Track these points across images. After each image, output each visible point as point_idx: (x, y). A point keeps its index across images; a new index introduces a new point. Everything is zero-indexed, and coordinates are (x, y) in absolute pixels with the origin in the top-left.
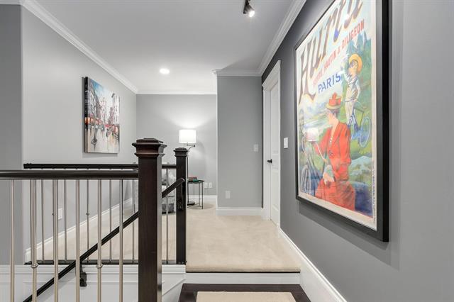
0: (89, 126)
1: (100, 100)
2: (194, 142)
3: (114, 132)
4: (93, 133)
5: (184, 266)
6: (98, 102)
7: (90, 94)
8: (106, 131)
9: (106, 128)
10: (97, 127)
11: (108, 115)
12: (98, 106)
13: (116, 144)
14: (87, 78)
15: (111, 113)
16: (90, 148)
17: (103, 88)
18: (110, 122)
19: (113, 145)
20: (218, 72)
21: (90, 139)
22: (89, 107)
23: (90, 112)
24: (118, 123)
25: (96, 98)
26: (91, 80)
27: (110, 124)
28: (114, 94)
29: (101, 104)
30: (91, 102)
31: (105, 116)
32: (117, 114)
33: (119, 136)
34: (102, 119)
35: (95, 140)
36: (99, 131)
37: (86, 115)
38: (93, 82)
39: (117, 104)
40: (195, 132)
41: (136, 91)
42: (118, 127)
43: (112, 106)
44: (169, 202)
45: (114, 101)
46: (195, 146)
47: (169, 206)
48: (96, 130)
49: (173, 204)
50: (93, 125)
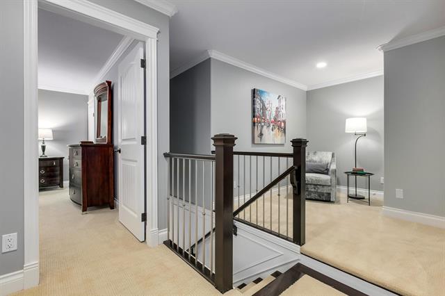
0: (256, 124)
1: (266, 104)
2: (365, 131)
3: (279, 127)
4: (259, 128)
5: (299, 246)
6: (264, 105)
7: (257, 100)
8: (272, 126)
9: (272, 124)
10: (263, 124)
11: (274, 114)
12: (264, 108)
13: (281, 136)
14: (254, 89)
15: (276, 112)
16: (257, 140)
17: (268, 93)
18: (275, 119)
19: (279, 137)
20: (383, 47)
21: (257, 133)
22: (256, 110)
23: (257, 114)
24: (284, 119)
25: (262, 102)
26: (258, 90)
27: (276, 121)
28: (279, 96)
29: (267, 106)
30: (258, 106)
31: (270, 115)
32: (283, 111)
33: (285, 129)
34: (268, 118)
35: (261, 135)
36: (265, 127)
37: (254, 117)
38: (260, 91)
39: (283, 103)
40: (365, 119)
41: (306, 88)
42: (284, 122)
43: (277, 106)
44: (325, 190)
45: (280, 102)
46: (365, 135)
47: (326, 195)
48: (262, 126)
49: (329, 194)
50: (260, 123)
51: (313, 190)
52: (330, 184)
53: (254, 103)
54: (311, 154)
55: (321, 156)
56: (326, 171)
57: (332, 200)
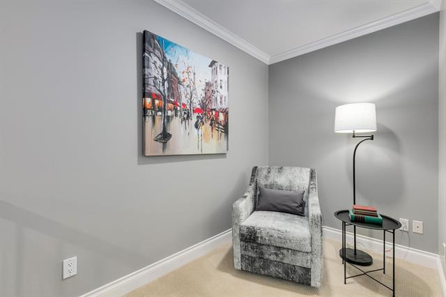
0: (149, 112)
1: (178, 70)
2: (371, 130)
3: (214, 122)
4: (159, 123)
6: (172, 73)
7: (153, 59)
10: (170, 113)
11: (200, 94)
12: (172, 79)
13: (219, 139)
14: (145, 33)
15: (206, 91)
16: (153, 147)
17: (185, 50)
18: (204, 105)
21: (152, 132)
22: (151, 81)
23: (151, 88)
24: (224, 106)
25: (169, 66)
26: (154, 36)
27: (204, 109)
28: (214, 62)
29: (182, 76)
30: (154, 71)
32: (223, 92)
33: (226, 126)
34: (184, 100)
35: (165, 137)
36: (176, 120)
37: (144, 94)
38: (160, 40)
39: (222, 76)
41: (268, 60)
42: (226, 113)
43: (209, 79)
44: (300, 261)
45: (215, 72)
46: (372, 138)
47: (300, 272)
48: (168, 119)
49: (308, 270)
50: (161, 109)
51: (273, 258)
52: (308, 249)
53: (143, 64)
54: (273, 172)
55: (290, 177)
56: (300, 209)
57: (313, 284)
